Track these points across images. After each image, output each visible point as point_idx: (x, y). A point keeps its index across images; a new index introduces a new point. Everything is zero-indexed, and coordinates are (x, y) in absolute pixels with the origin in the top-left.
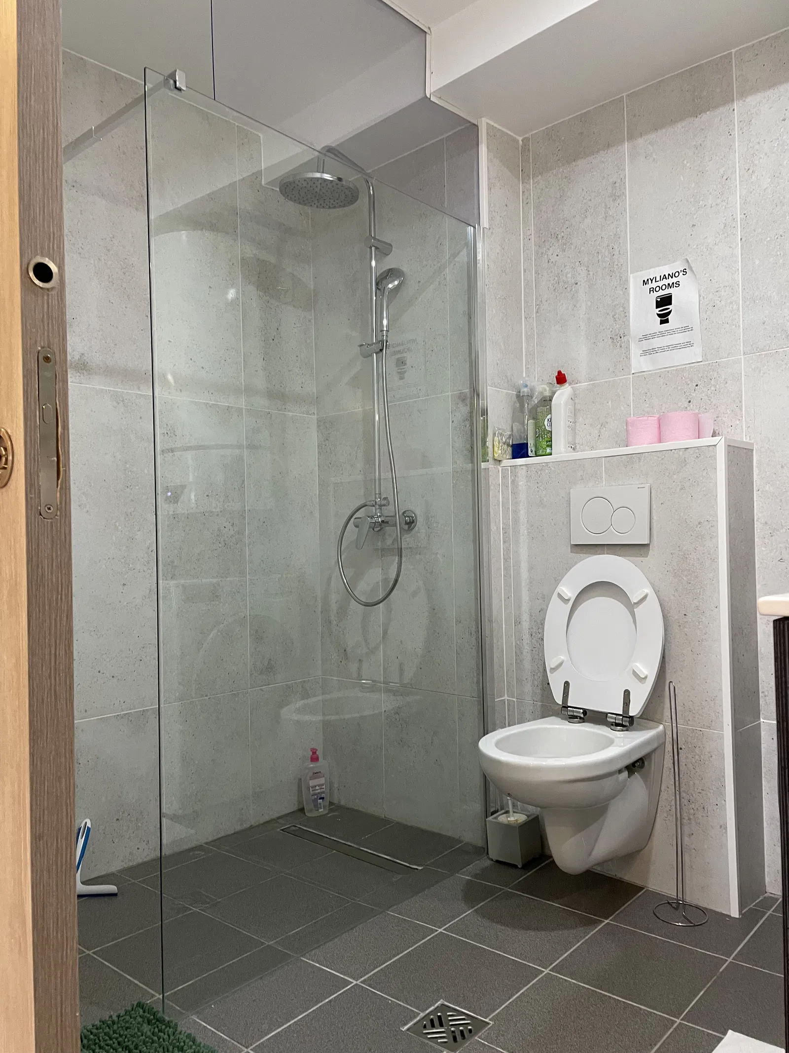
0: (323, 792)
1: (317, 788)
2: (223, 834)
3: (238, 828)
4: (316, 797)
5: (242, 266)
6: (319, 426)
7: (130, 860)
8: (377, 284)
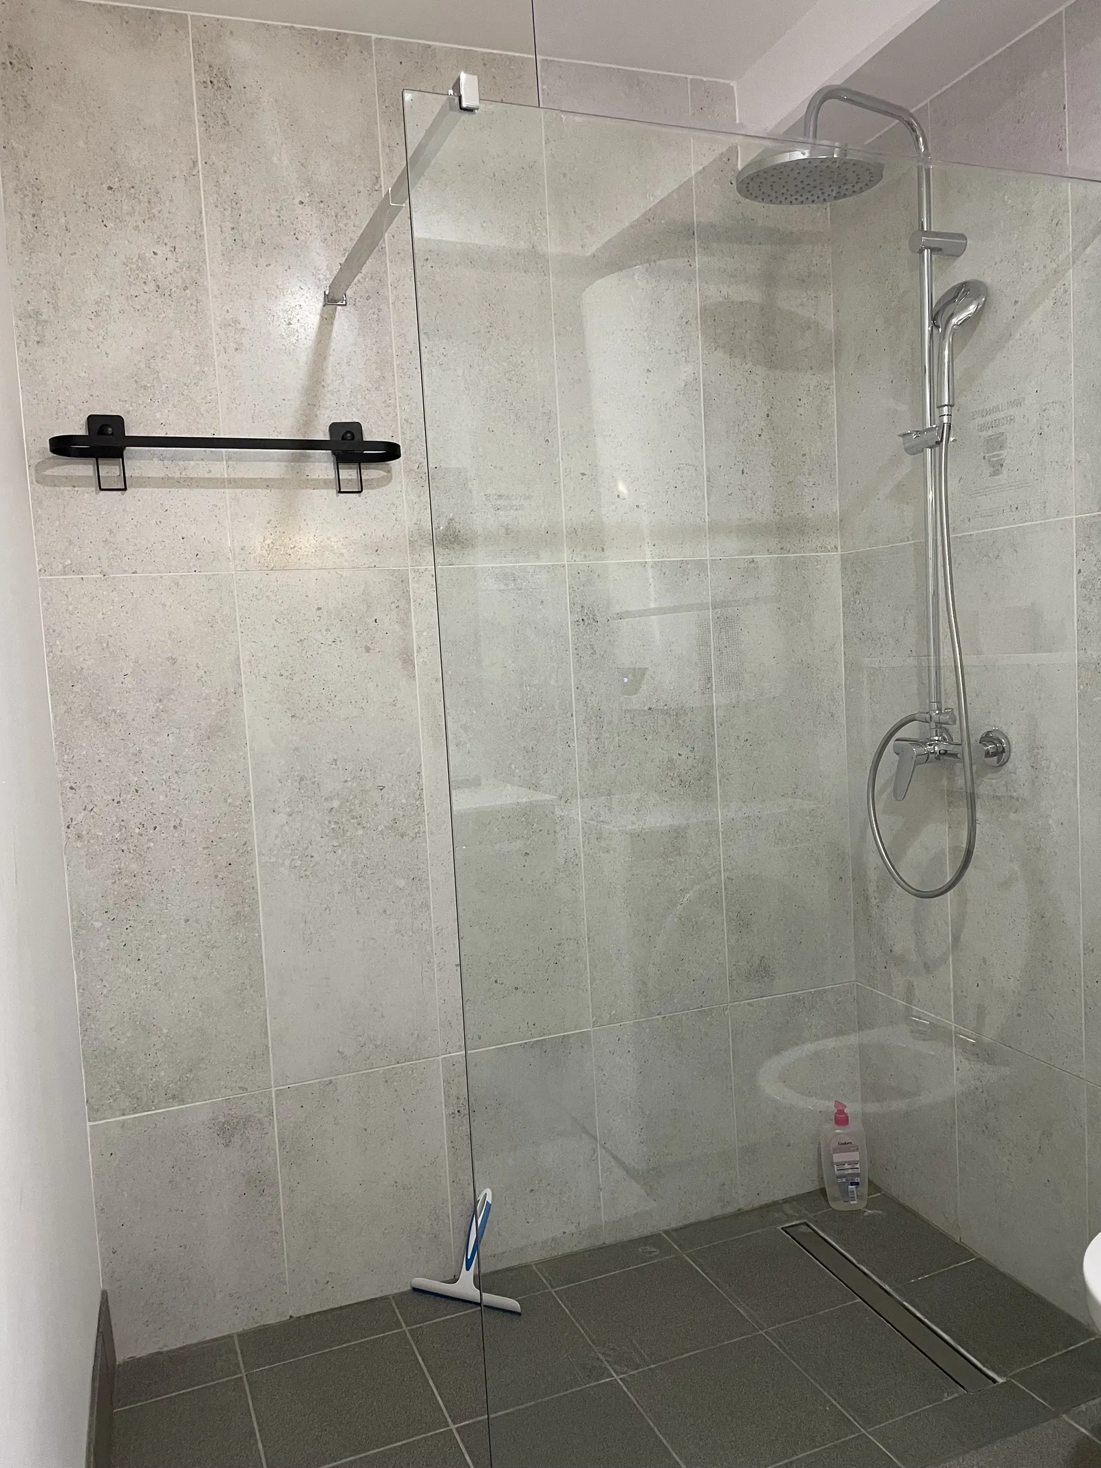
0: (857, 1175)
1: (847, 1166)
2: (693, 1220)
3: (718, 1212)
4: (844, 1180)
5: (704, 322)
6: (844, 569)
7: (552, 1249)
8: (934, 318)
